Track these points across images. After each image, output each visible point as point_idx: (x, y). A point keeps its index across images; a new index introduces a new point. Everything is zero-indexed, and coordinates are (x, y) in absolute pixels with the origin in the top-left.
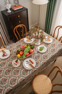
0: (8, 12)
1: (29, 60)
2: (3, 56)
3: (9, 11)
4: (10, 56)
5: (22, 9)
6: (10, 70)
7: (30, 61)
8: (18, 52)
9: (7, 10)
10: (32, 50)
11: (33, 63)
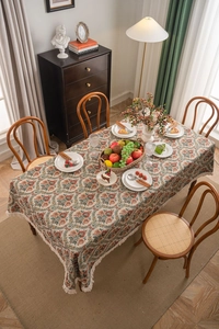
0: (59, 56)
1: (134, 174)
2: (66, 166)
3: (63, 56)
4: (84, 167)
5: (96, 50)
6: (93, 196)
7: (137, 173)
8: (105, 156)
9: (57, 51)
10: (140, 151)
11: (145, 178)
